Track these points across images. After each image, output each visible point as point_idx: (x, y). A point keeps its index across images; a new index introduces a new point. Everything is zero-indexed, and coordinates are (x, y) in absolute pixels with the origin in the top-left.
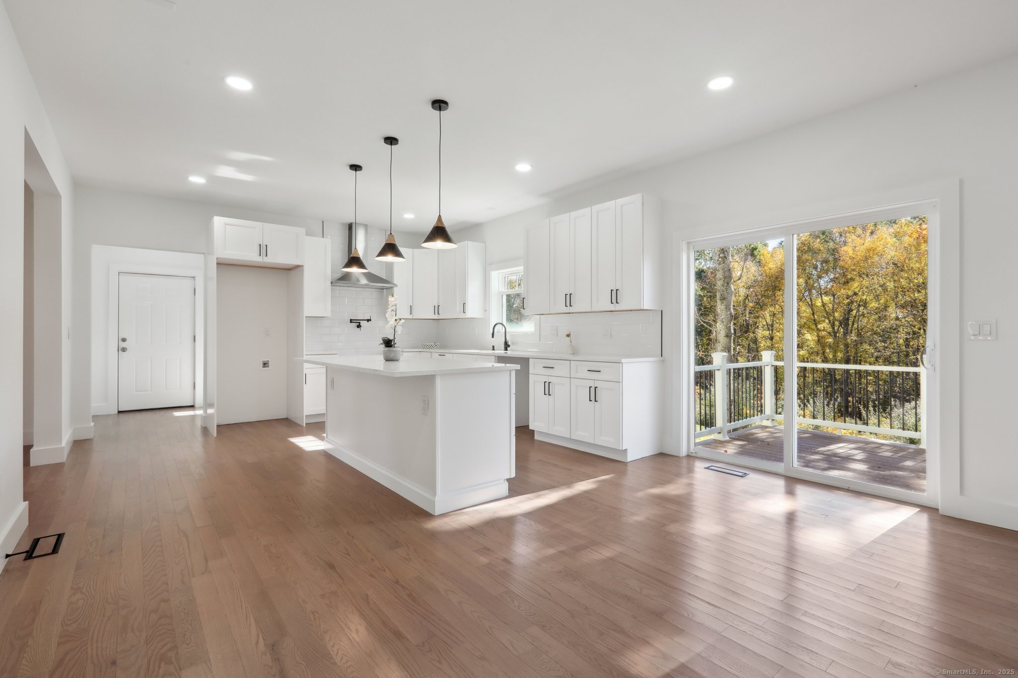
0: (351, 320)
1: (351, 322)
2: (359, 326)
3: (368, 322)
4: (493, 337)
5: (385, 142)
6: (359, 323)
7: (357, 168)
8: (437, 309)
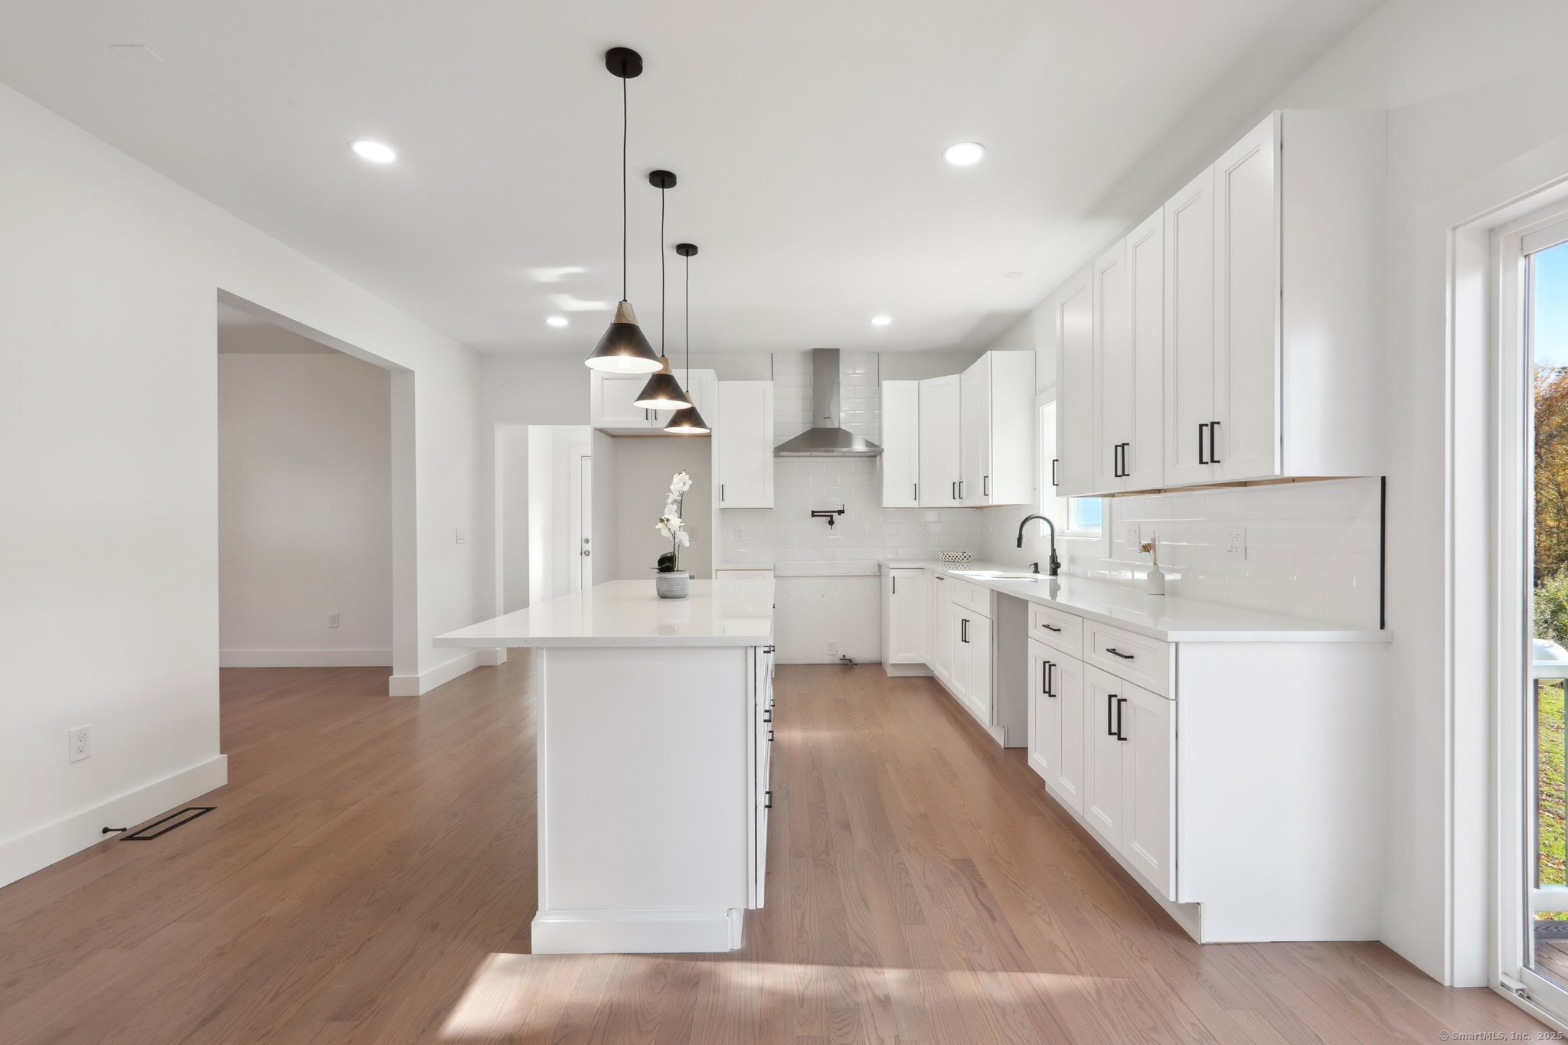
0: (813, 512)
1: (813, 516)
2: (831, 523)
3: (839, 514)
4: (1019, 545)
5: (651, 182)
6: (831, 516)
7: (690, 250)
8: (957, 489)
